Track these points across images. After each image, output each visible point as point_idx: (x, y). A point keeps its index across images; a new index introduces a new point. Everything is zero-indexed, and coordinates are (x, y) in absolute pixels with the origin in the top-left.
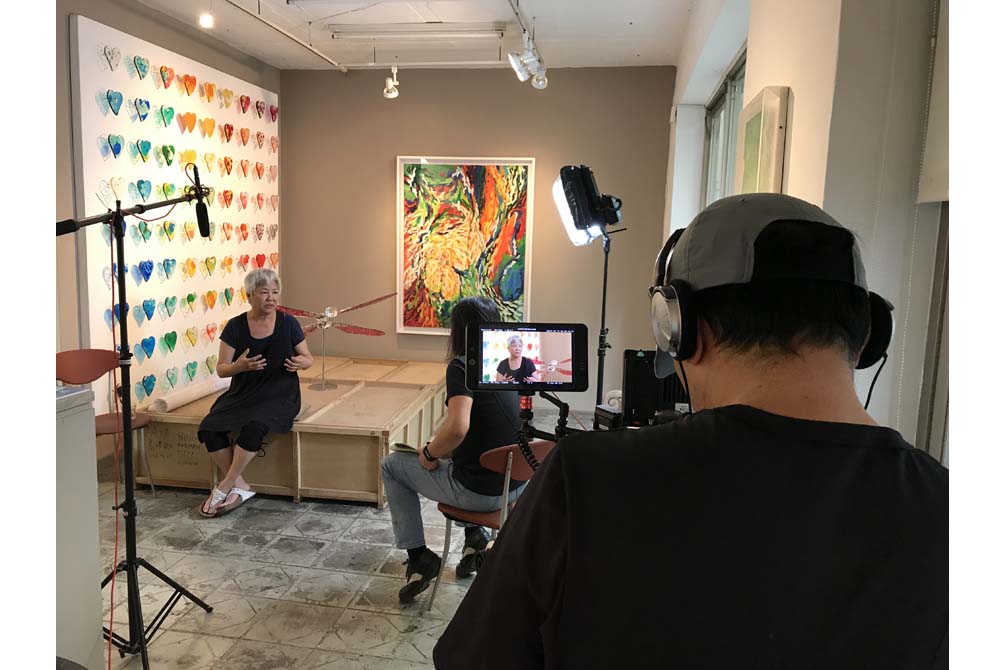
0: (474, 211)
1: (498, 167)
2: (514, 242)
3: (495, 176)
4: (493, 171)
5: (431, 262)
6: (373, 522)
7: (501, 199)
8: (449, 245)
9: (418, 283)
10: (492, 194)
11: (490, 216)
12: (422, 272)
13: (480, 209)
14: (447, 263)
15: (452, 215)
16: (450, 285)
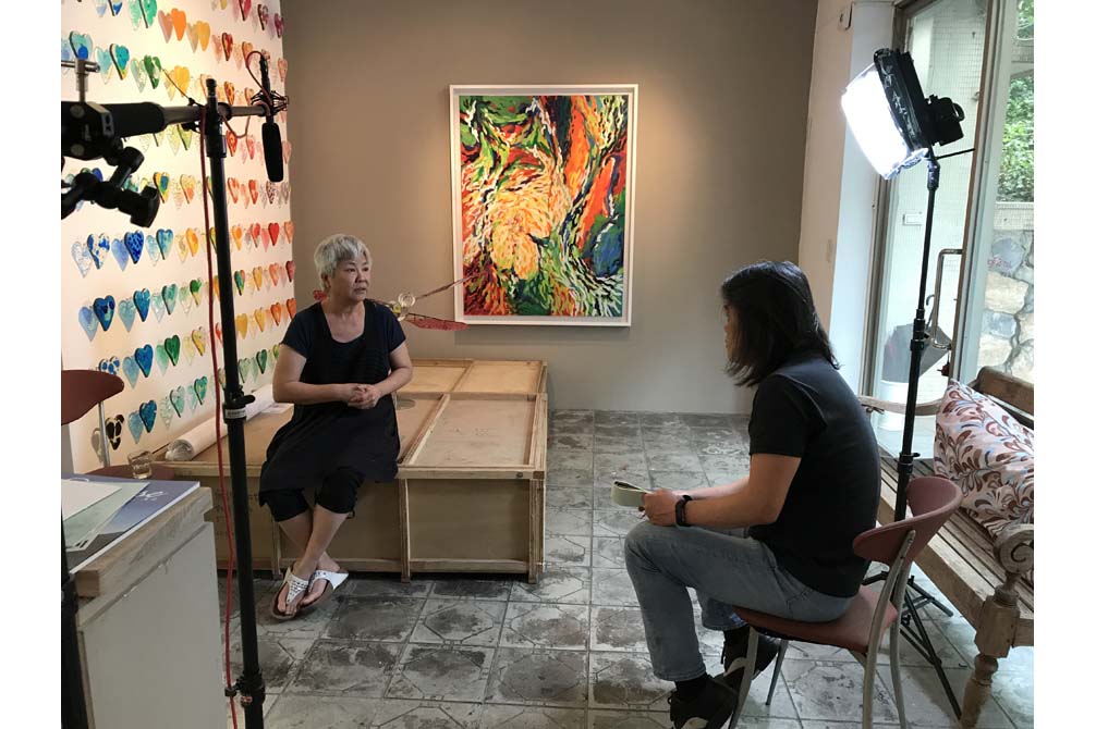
0: (556, 159)
1: (588, 97)
2: (611, 198)
3: (584, 111)
4: (581, 103)
5: (500, 229)
6: (535, 608)
7: (593, 141)
8: (523, 205)
9: (482, 257)
10: (581, 134)
11: (577, 166)
12: (487, 242)
13: (564, 155)
14: (521, 230)
15: (526, 164)
16: (525, 258)
